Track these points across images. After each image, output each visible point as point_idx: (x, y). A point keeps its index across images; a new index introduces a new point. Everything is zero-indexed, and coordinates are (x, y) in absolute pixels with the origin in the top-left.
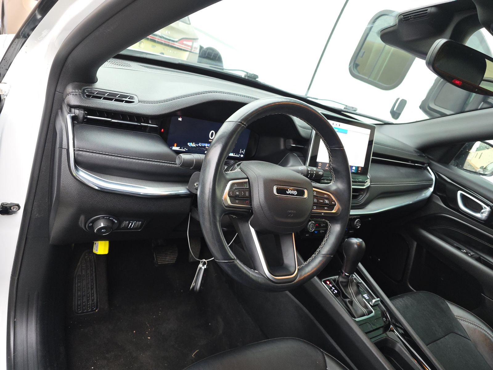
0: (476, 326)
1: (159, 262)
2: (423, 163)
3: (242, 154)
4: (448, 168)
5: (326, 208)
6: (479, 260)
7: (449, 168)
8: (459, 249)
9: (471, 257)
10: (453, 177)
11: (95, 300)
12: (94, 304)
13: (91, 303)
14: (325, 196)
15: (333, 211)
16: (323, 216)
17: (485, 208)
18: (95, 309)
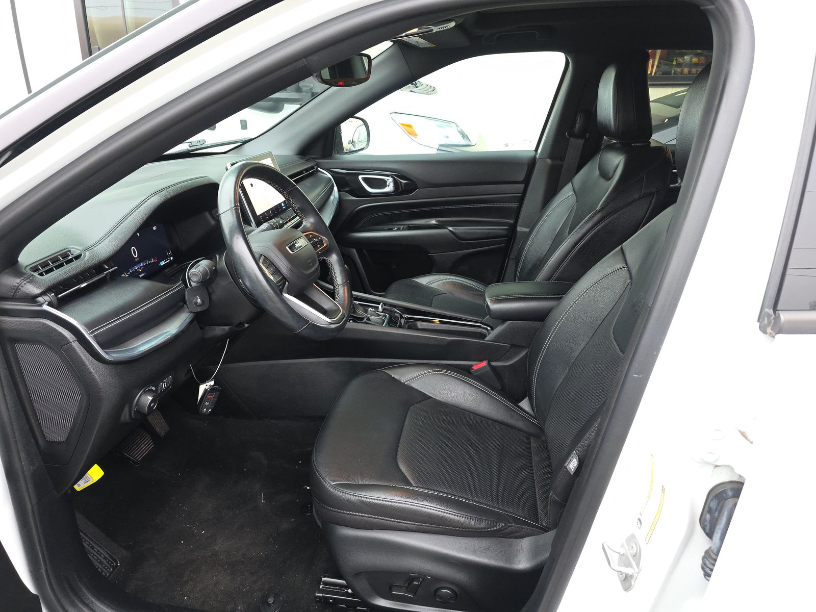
0: (442, 280)
1: (139, 458)
2: (312, 168)
3: (170, 256)
4: (333, 159)
5: (319, 246)
6: (410, 228)
7: (336, 159)
8: (391, 230)
9: (403, 230)
10: (345, 166)
11: (107, 556)
12: (109, 561)
13: (105, 562)
14: (311, 236)
15: (325, 245)
16: (321, 254)
17: (388, 180)
18: (115, 564)
